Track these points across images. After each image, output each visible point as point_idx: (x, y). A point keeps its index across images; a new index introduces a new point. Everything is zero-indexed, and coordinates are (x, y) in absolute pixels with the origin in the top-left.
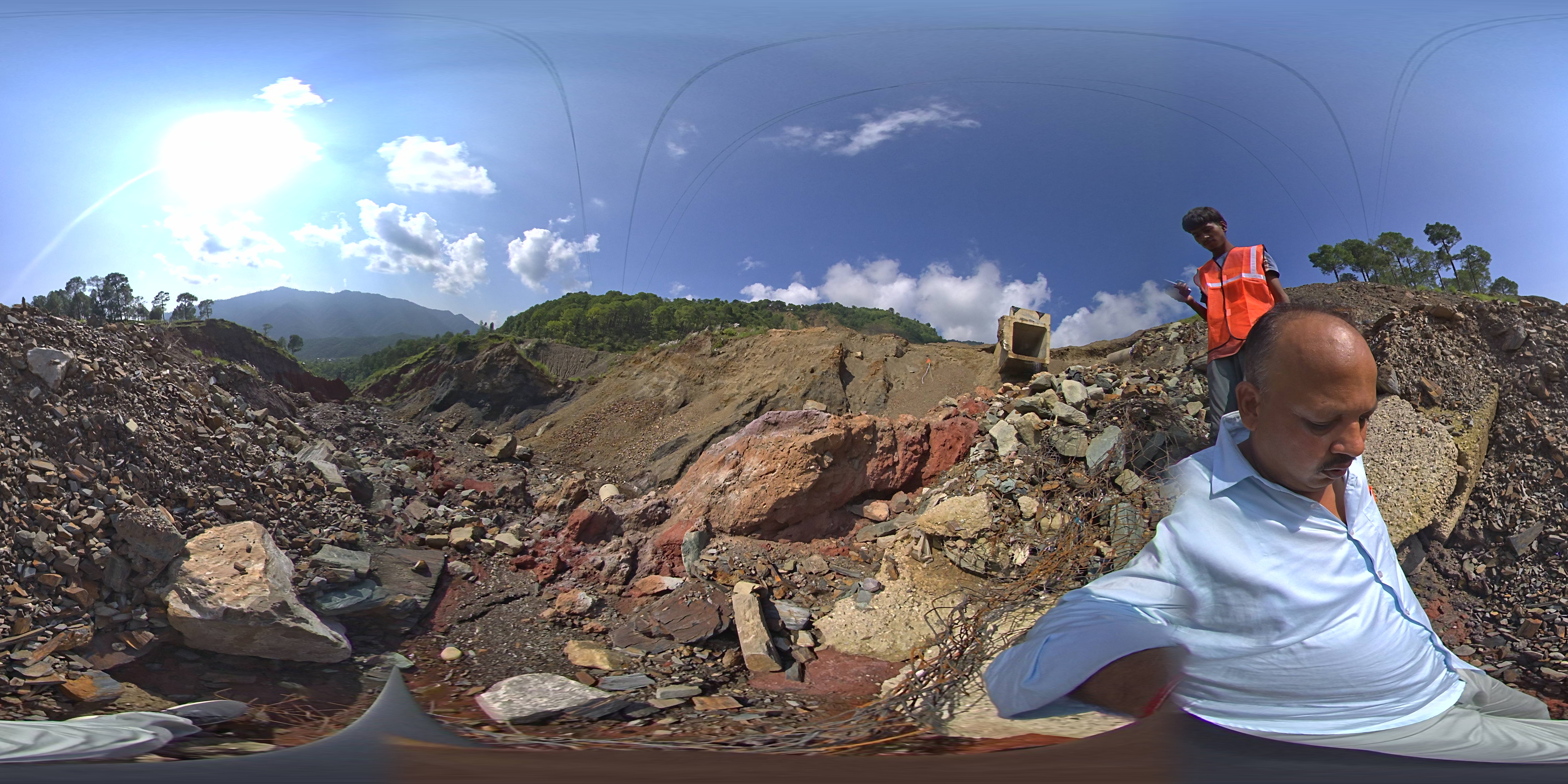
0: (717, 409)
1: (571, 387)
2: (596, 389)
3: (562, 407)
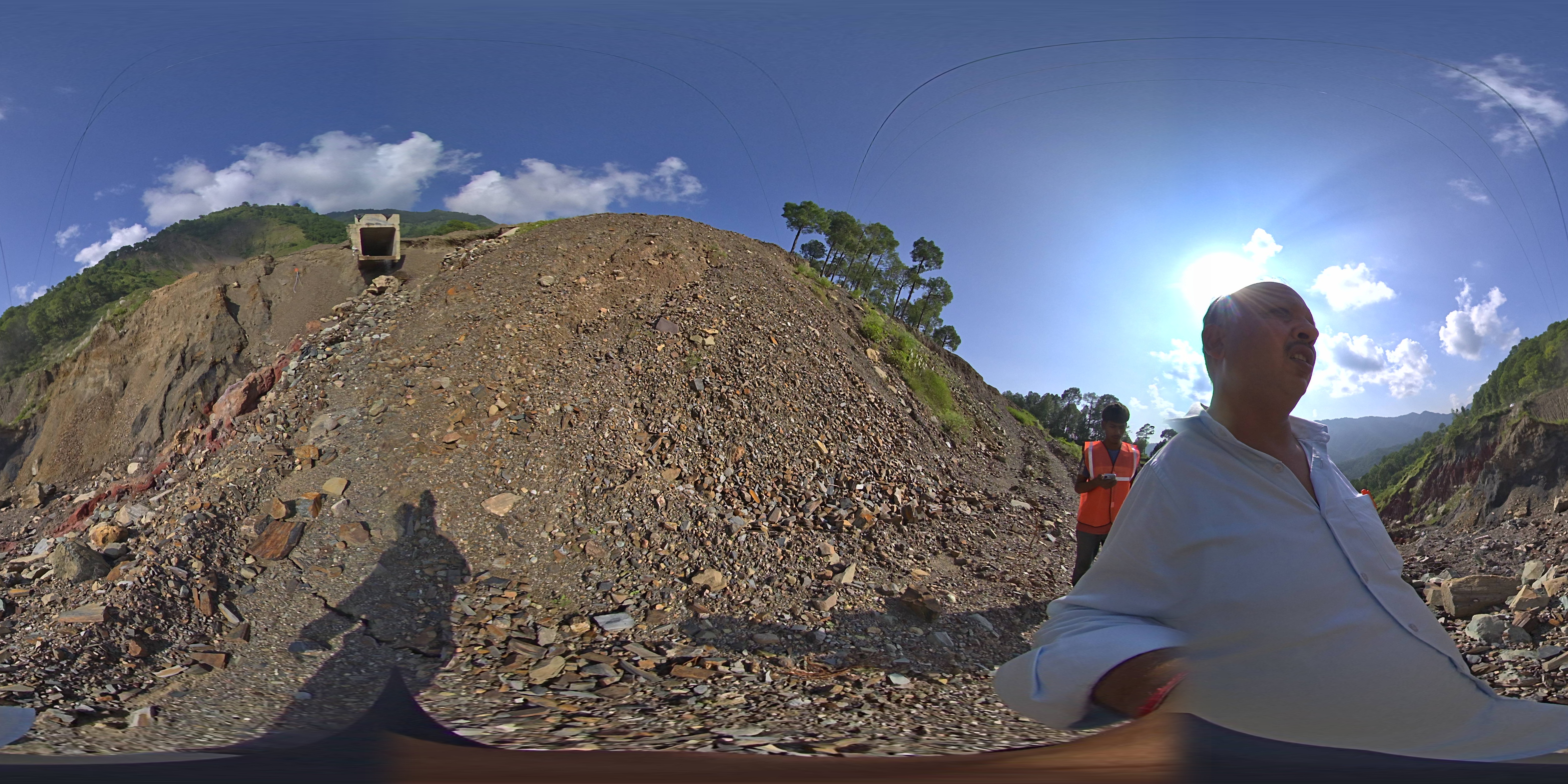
0: (150, 376)
1: (30, 423)
2: (51, 414)
3: (34, 443)
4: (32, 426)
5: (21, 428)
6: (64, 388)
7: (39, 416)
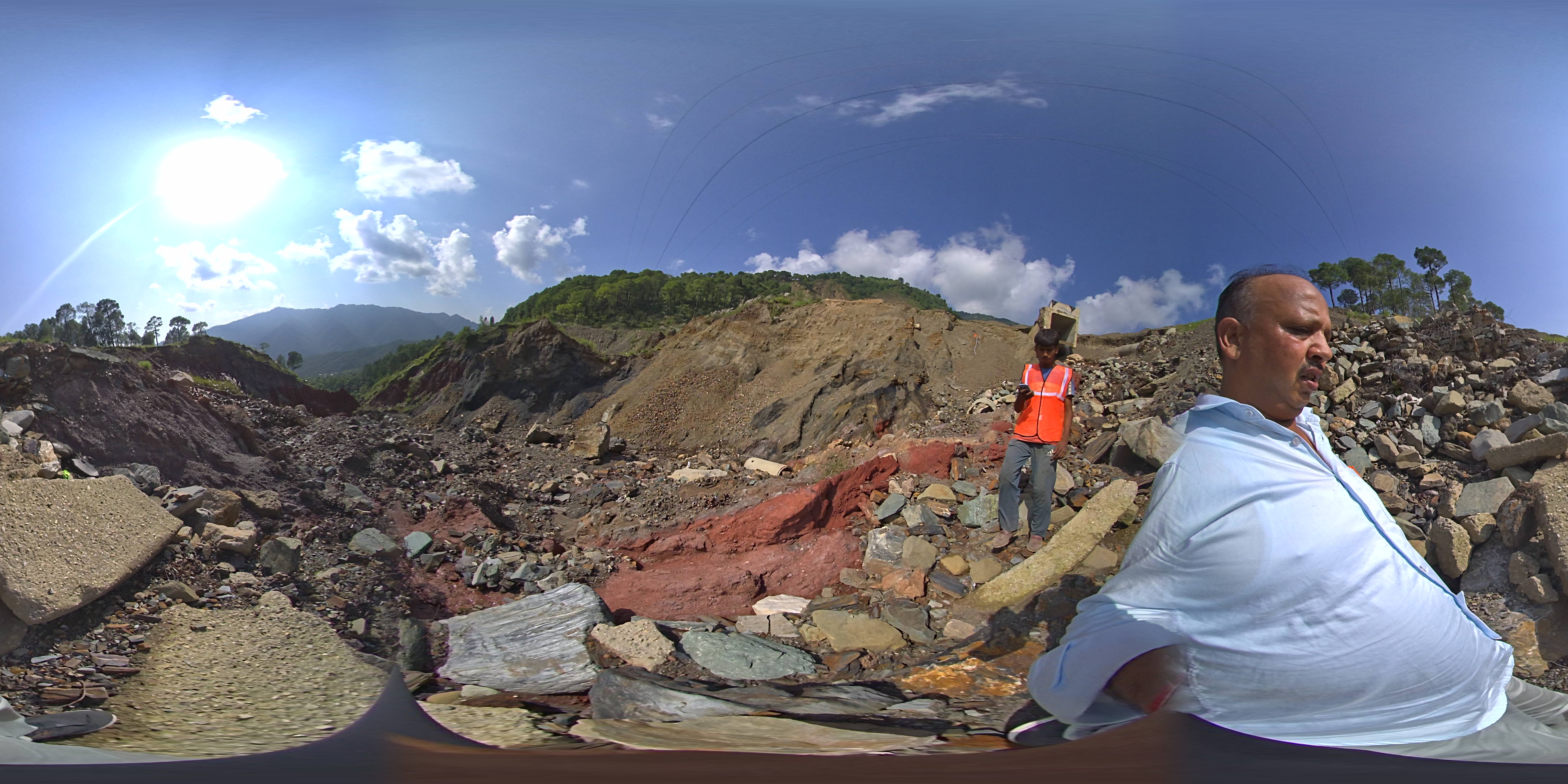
0: (794, 374)
1: (626, 362)
2: (654, 363)
3: (621, 386)
4: (627, 367)
5: (613, 363)
6: (683, 343)
7: (639, 359)
